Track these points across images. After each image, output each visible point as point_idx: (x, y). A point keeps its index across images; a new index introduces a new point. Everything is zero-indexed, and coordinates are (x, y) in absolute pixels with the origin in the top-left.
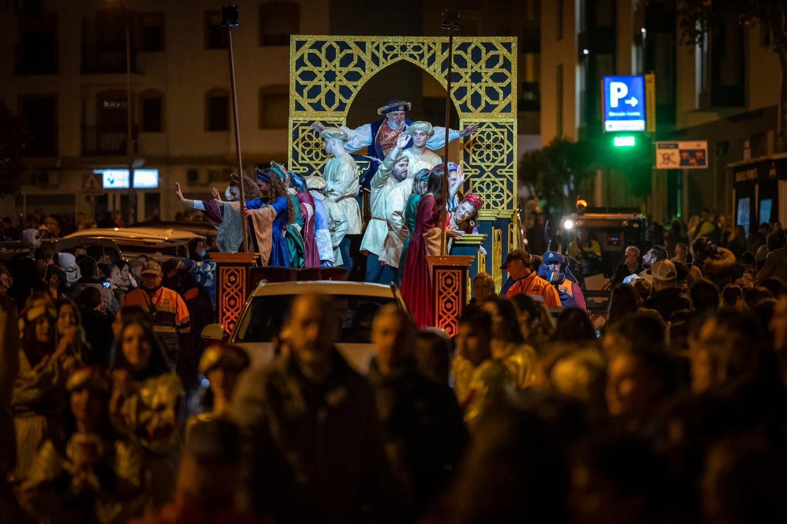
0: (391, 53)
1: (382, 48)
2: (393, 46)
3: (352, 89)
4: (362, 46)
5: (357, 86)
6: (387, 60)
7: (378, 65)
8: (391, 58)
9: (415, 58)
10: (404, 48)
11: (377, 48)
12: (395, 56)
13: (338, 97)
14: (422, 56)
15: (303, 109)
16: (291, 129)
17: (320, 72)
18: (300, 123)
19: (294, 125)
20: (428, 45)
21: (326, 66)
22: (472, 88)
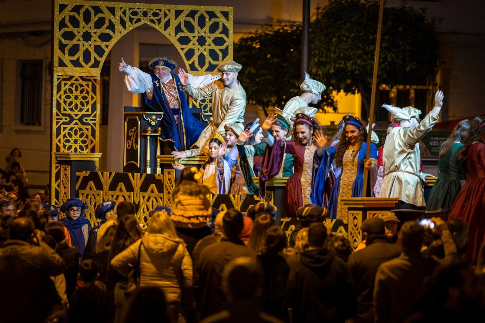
0: (136, 18)
1: (128, 13)
2: (136, 12)
3: (105, 48)
4: (112, 10)
5: (108, 46)
6: (132, 23)
7: (125, 28)
8: (136, 22)
9: (154, 23)
10: (145, 14)
11: (124, 13)
12: (138, 20)
13: (94, 55)
14: (159, 21)
15: (65, 65)
16: (55, 83)
17: (79, 32)
18: (62, 78)
19: (58, 79)
20: (165, 12)
21: (84, 27)
22: (199, 50)
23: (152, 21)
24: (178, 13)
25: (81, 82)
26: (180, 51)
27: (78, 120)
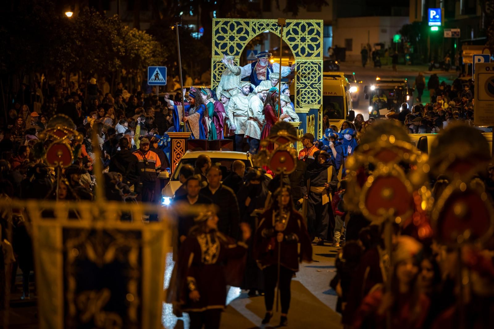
0: (262, 27)
1: (257, 25)
2: (262, 24)
3: (243, 45)
4: (247, 24)
5: (245, 43)
6: (259, 30)
7: (255, 33)
8: (262, 30)
9: (273, 30)
10: (268, 25)
11: (255, 25)
12: (264, 29)
13: (236, 48)
14: (277, 29)
15: (218, 54)
16: (213, 65)
17: (227, 36)
18: (217, 61)
19: (214, 62)
21: (230, 33)
22: (301, 45)
23: (272, 29)
26: (290, 46)
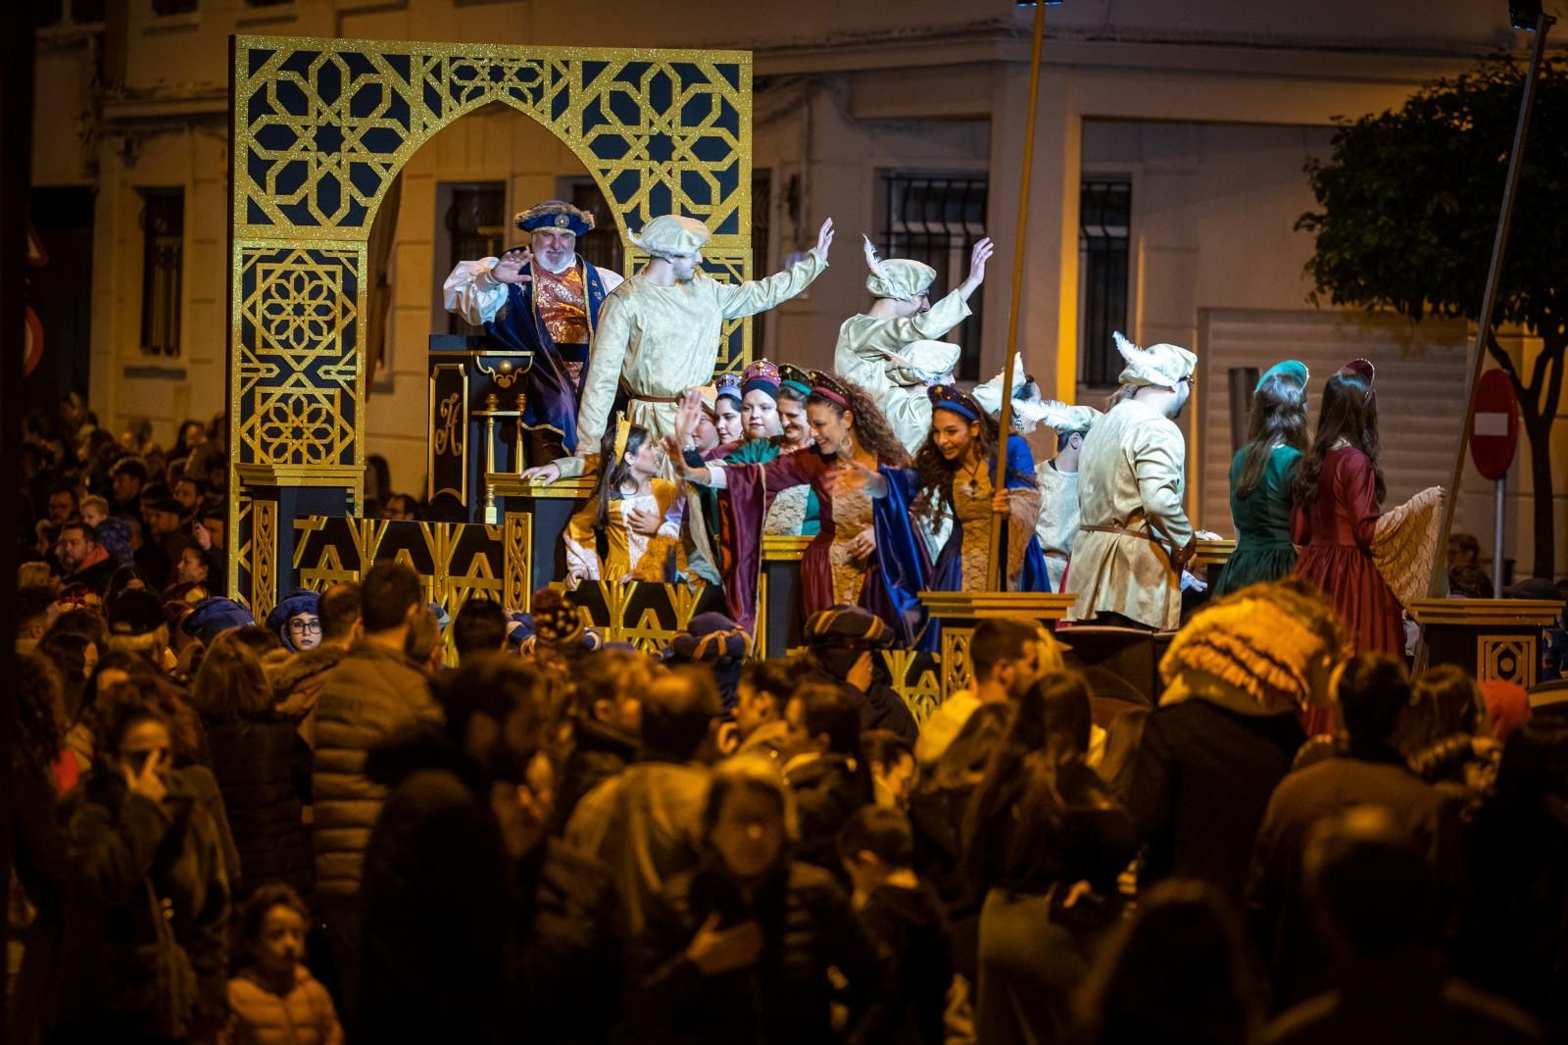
0: (470, 85)
1: (447, 72)
2: (471, 68)
3: (380, 171)
4: (401, 64)
5: (391, 165)
6: (459, 101)
7: (439, 116)
8: (470, 97)
9: (523, 98)
10: (497, 74)
11: (437, 72)
12: (478, 92)
13: (348, 190)
14: (538, 94)
15: (266, 220)
16: (239, 270)
17: (306, 128)
18: (257, 255)
19: (246, 259)
20: (553, 68)
21: (320, 113)
22: (652, 174)
23: (515, 92)
24: (591, 70)
25: (312, 266)
26: (598, 177)
27: (305, 372)
